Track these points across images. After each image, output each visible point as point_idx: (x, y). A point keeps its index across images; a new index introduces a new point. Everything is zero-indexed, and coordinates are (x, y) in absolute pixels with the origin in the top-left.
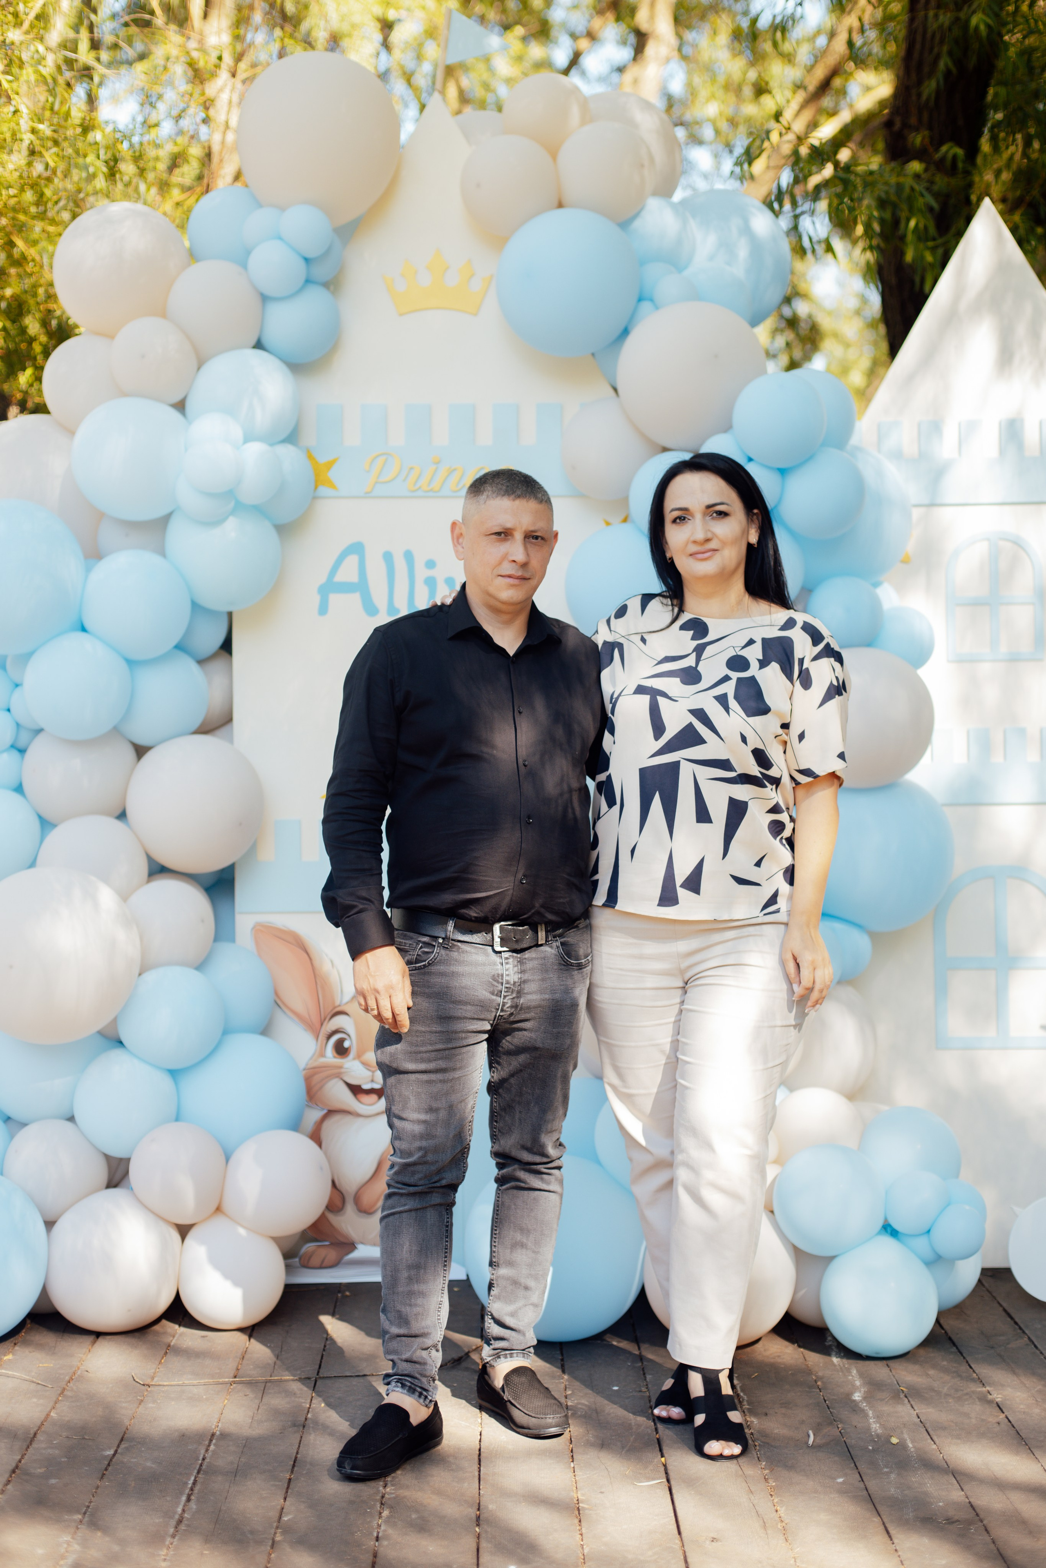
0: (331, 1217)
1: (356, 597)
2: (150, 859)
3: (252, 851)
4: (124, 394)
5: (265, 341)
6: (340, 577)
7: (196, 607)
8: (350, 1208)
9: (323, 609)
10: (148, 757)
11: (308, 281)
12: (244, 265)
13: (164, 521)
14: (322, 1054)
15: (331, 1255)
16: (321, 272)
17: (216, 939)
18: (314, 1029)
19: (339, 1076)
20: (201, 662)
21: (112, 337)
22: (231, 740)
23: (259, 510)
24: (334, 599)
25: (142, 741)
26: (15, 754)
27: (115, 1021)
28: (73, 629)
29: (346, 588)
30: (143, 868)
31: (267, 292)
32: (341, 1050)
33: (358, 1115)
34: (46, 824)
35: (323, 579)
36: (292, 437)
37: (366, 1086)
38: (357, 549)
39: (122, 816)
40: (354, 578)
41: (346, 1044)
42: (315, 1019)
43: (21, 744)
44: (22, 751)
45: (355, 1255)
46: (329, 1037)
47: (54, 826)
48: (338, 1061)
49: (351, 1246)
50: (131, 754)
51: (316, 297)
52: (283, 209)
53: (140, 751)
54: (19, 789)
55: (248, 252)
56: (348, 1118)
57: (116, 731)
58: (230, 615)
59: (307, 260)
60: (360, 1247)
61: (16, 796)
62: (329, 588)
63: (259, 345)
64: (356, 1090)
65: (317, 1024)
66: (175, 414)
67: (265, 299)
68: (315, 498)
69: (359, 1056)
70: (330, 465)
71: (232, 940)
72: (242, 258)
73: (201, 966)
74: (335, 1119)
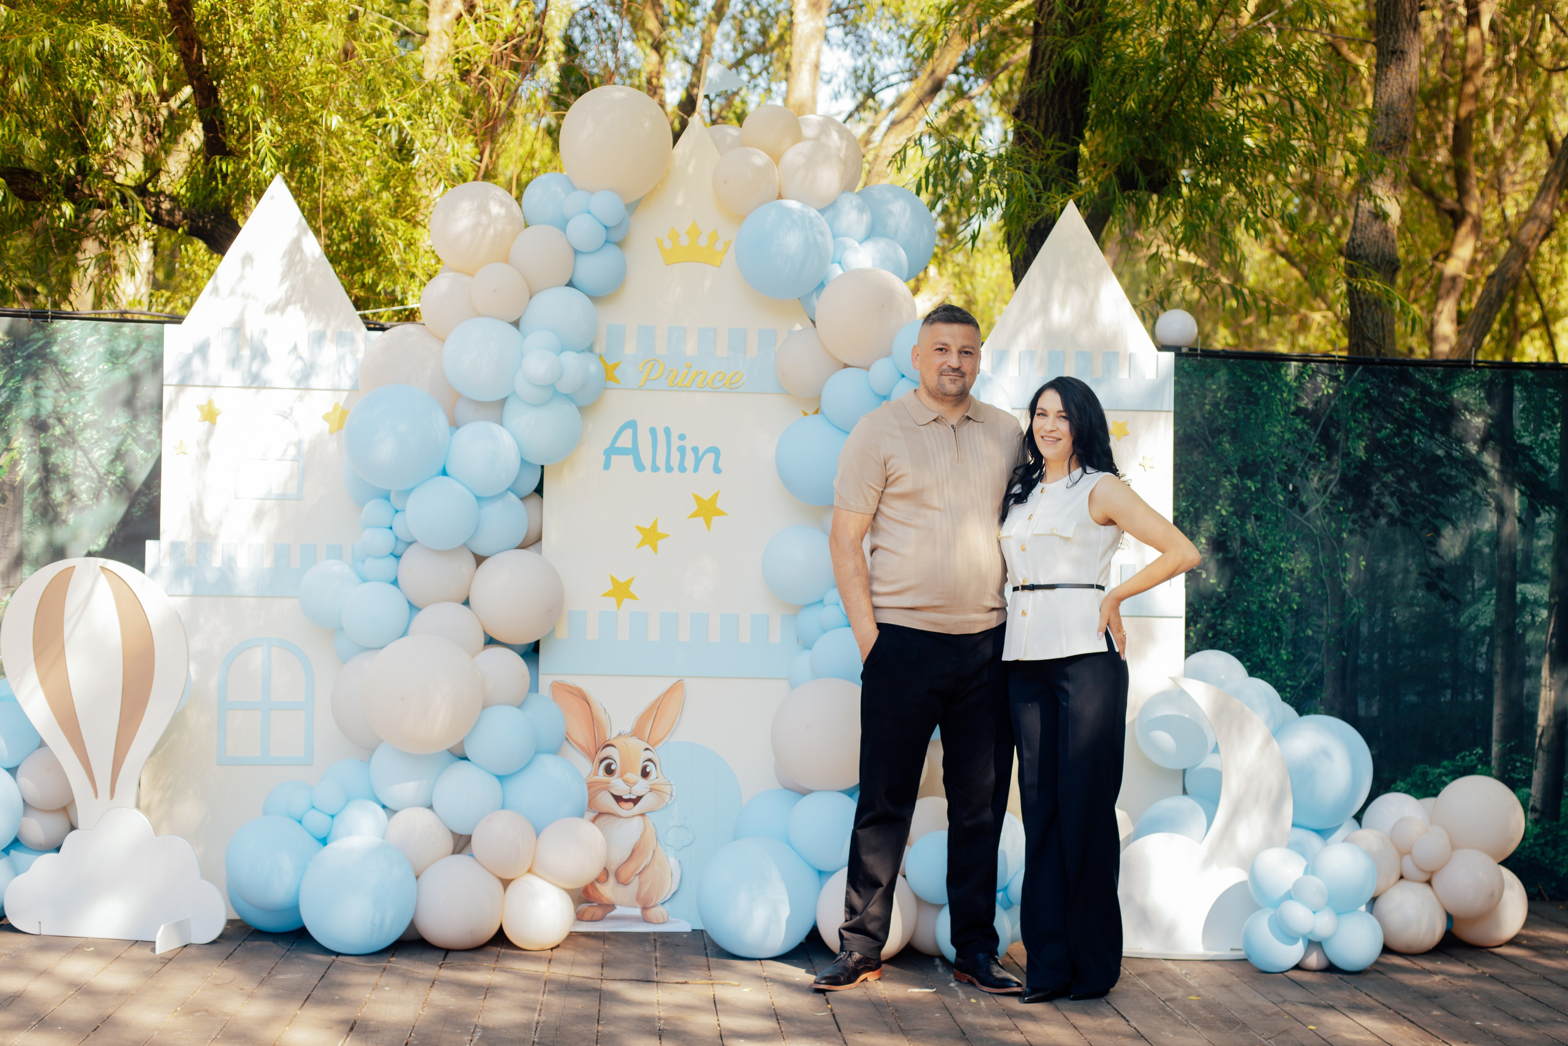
0: (598, 885)
1: (630, 458)
2: (485, 633)
3: (552, 633)
4: (480, 315)
5: (575, 282)
6: (619, 444)
7: (524, 462)
8: (612, 879)
9: (607, 466)
10: (485, 565)
11: (607, 241)
12: (564, 229)
13: (503, 401)
14: (596, 774)
15: (599, 912)
16: (616, 236)
17: (530, 691)
18: (591, 755)
19: (607, 789)
20: (522, 499)
21: (472, 275)
22: (540, 552)
23: (569, 397)
24: (614, 458)
25: (481, 552)
26: (393, 558)
27: (462, 743)
28: (438, 475)
29: (623, 451)
30: (481, 639)
31: (578, 248)
32: (609, 771)
33: (620, 817)
34: (414, 608)
35: (608, 445)
36: (590, 349)
37: (625, 797)
38: (632, 425)
39: (466, 603)
40: (629, 445)
41: (613, 767)
42: (592, 750)
43: (397, 552)
44: (398, 557)
45: (614, 913)
46: (601, 762)
47: (420, 610)
48: (607, 778)
49: (611, 907)
50: (472, 561)
51: (612, 252)
52: (592, 193)
53: (480, 560)
54: (395, 582)
55: (567, 222)
56: (613, 818)
57: (465, 545)
58: (542, 467)
59: (606, 227)
60: (618, 907)
61: (393, 588)
62: (611, 451)
63: (570, 284)
64: (619, 799)
65: (593, 752)
66: (513, 329)
67: (576, 252)
68: (605, 389)
69: (621, 776)
70: (616, 366)
71: (537, 691)
72: (562, 225)
73: (520, 706)
74: (604, 818)
